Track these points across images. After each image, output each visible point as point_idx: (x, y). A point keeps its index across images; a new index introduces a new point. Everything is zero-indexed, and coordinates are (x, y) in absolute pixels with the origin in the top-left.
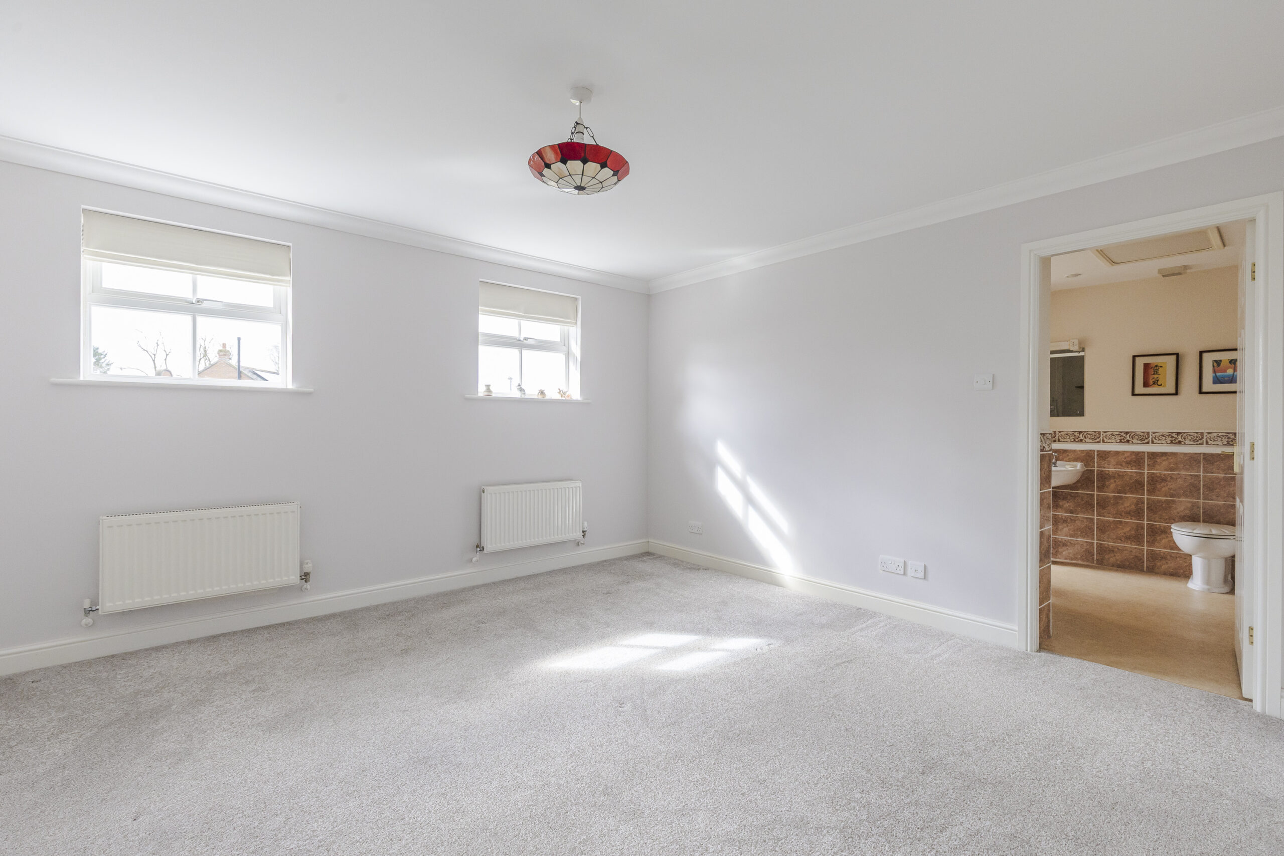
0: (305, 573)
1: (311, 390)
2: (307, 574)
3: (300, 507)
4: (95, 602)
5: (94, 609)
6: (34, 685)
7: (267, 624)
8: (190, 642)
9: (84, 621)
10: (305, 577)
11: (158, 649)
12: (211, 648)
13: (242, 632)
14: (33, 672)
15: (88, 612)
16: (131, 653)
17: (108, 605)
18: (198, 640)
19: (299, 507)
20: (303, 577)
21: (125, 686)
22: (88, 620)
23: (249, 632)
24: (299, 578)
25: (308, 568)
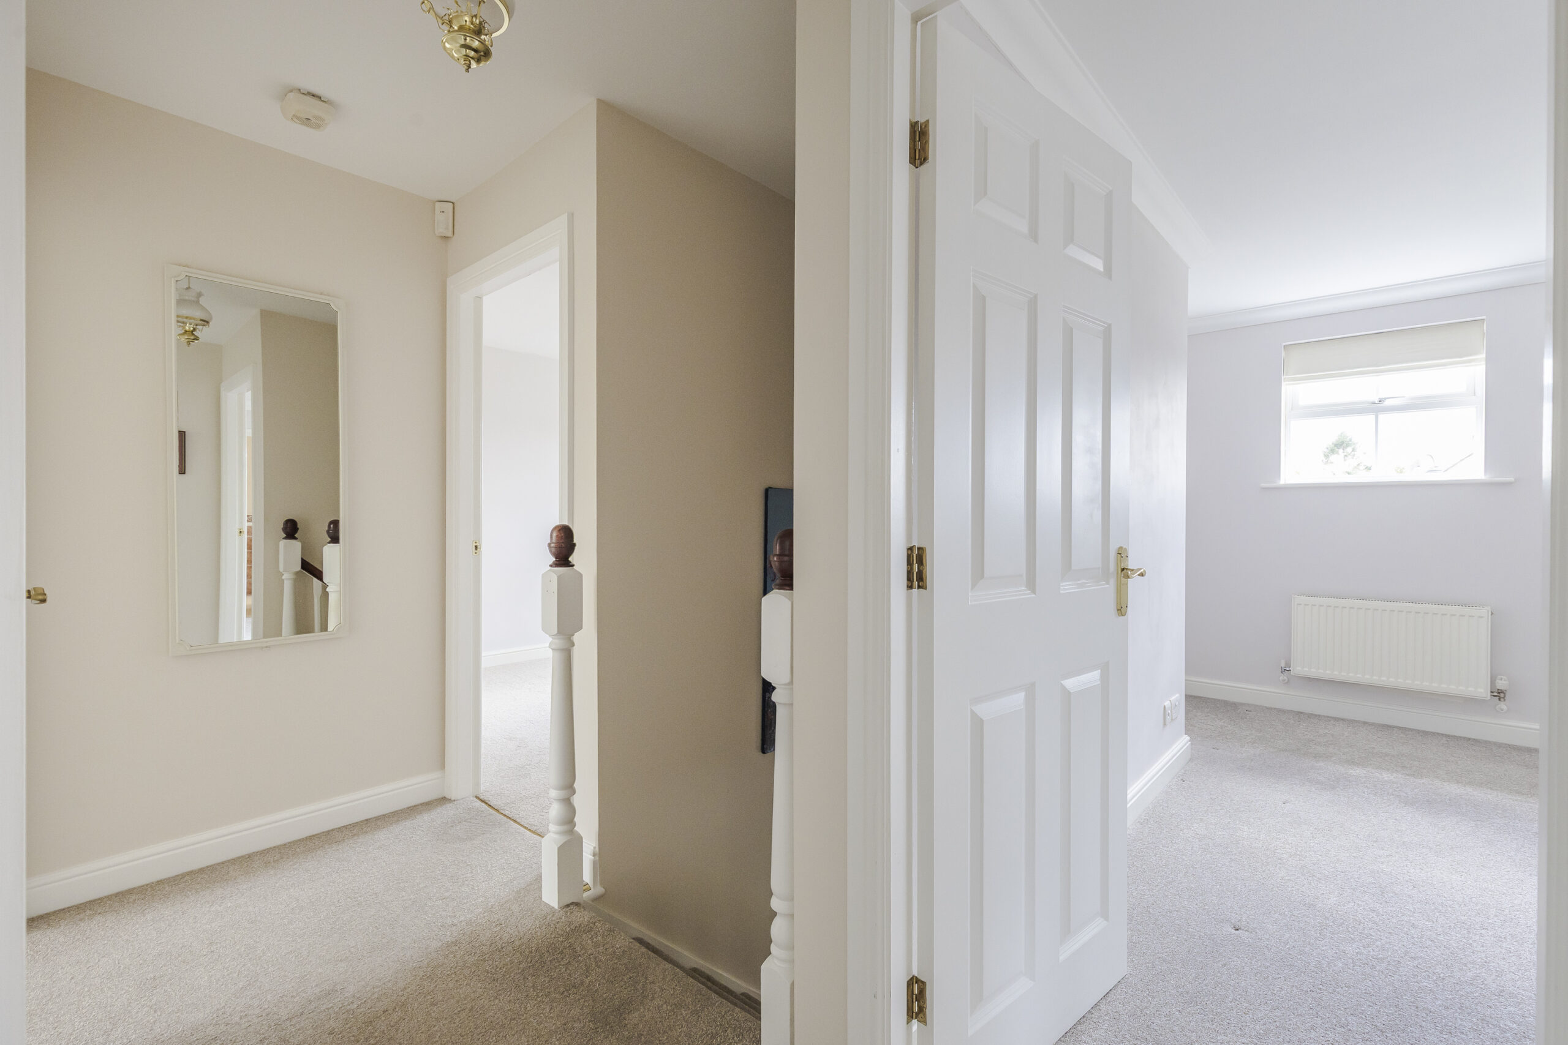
0: (1498, 690)
1: (1512, 479)
2: (1500, 692)
3: (1492, 614)
4: (1288, 664)
5: (1288, 669)
6: (1247, 712)
7: (1448, 733)
8: (1365, 723)
9: (1281, 678)
10: (1499, 694)
11: (1336, 719)
12: (1383, 733)
13: (1418, 731)
14: (1249, 705)
15: (1284, 671)
16: (1316, 715)
17: (1298, 669)
18: (1373, 724)
19: (1490, 613)
20: (1495, 694)
21: (1303, 733)
22: (1283, 677)
23: (1425, 734)
24: (1489, 693)
25: (1501, 684)
